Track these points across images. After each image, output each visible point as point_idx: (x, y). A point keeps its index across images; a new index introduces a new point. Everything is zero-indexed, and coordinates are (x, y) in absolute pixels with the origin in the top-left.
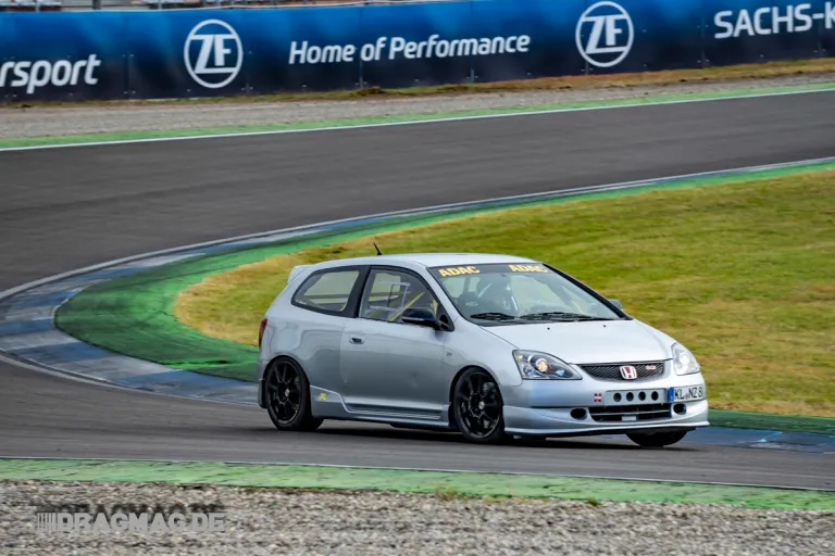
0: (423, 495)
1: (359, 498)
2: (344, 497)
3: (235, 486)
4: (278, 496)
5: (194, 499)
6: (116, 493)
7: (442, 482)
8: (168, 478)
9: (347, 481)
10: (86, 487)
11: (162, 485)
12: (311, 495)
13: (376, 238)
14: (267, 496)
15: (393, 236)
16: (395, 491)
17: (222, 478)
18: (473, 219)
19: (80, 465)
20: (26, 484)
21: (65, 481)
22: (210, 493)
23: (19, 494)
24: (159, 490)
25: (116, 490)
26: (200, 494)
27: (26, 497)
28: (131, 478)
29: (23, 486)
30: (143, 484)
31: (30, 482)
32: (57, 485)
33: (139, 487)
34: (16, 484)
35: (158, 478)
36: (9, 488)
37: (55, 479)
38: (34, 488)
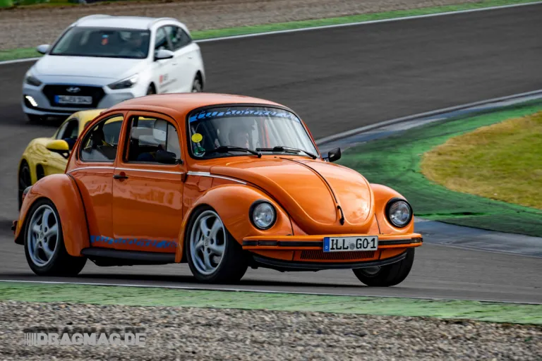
3: (492, 322)
4: (533, 332)
5: (456, 332)
6: (388, 325)
8: (431, 314)
10: (362, 319)
11: (426, 319)
14: (523, 332)
17: (480, 315)
19: (355, 300)
20: (313, 315)
21: (344, 314)
22: (470, 327)
23: (309, 323)
24: (425, 324)
25: (388, 323)
26: (461, 328)
27: (314, 327)
28: (399, 313)
29: (311, 317)
30: (410, 318)
31: (316, 314)
32: (338, 317)
33: (407, 321)
34: (305, 315)
35: (423, 313)
36: (300, 319)
37: (336, 311)
38: (320, 319)
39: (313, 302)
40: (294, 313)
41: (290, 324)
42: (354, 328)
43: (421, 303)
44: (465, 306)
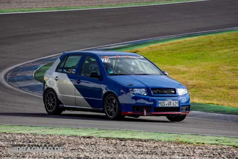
0: (170, 142)
1: (147, 143)
2: (141, 142)
3: (102, 137)
4: (118, 141)
5: (87, 141)
6: (60, 139)
7: (178, 137)
8: (78, 134)
9: (143, 136)
10: (49, 136)
11: (76, 136)
12: (130, 141)
13: (150, 47)
14: (114, 141)
15: (156, 47)
16: (160, 140)
17: (97, 134)
18: (185, 40)
19: (46, 128)
20: (28, 135)
21: (41, 134)
22: (93, 139)
23: (26, 138)
24: (75, 138)
25: (59, 138)
26: (89, 140)
27: (28, 140)
28: (65, 134)
29: (26, 135)
30: (69, 136)
31: (29, 134)
32: (39, 135)
33: (68, 137)
34: (24, 135)
35: (74, 134)
36: (22, 136)
37: (38, 133)
38: (31, 136)
39: (28, 129)
40: (19, 134)
41: (17, 139)
42: (45, 140)
43: (74, 129)
44: (92, 131)
